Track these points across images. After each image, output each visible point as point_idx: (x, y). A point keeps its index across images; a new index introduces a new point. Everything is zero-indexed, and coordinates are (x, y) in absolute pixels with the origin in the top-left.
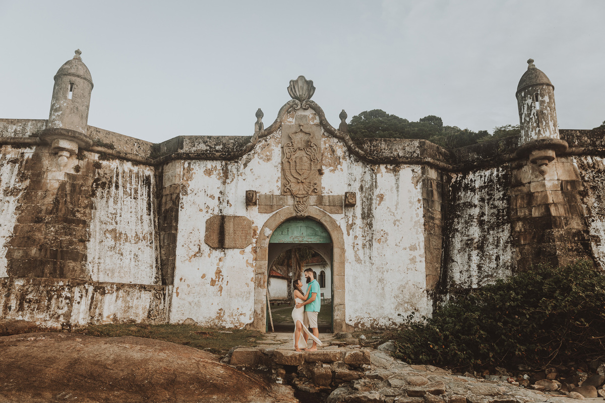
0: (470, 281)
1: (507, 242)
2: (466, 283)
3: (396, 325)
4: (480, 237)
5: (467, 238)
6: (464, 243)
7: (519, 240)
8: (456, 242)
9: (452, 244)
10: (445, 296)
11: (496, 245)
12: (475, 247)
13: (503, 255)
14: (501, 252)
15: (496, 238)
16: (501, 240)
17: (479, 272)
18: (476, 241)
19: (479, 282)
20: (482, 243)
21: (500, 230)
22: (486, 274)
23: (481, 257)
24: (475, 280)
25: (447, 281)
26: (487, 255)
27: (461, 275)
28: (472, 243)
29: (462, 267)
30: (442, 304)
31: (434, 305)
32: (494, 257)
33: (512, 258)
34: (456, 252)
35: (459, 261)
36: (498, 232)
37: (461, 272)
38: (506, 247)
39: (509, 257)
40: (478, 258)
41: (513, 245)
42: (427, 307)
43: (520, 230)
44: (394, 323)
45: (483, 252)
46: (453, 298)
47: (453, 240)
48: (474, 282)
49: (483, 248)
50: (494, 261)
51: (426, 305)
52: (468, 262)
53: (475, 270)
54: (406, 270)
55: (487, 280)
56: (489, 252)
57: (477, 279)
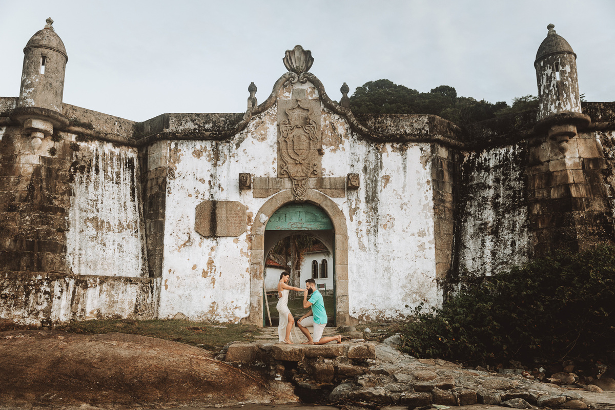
0: (483, 269)
1: (524, 226)
2: (479, 271)
3: (404, 317)
4: (494, 221)
5: (480, 222)
6: (477, 227)
7: (537, 224)
8: (469, 227)
9: (464, 229)
10: (457, 285)
11: (511, 230)
12: (489, 232)
13: (519, 240)
14: (517, 237)
15: (511, 222)
16: (517, 224)
17: (493, 259)
18: (490, 225)
19: (493, 270)
20: (497, 227)
21: (516, 213)
22: (501, 261)
23: (495, 243)
24: (488, 268)
25: (459, 269)
26: (502, 240)
27: (474, 262)
28: (485, 228)
29: (474, 254)
30: (453, 293)
31: (445, 295)
32: (509, 243)
33: (529, 243)
34: (468, 237)
35: (472, 247)
36: (514, 216)
37: (473, 259)
38: (522, 231)
39: (526, 243)
40: (493, 243)
41: (530, 230)
42: (437, 298)
43: (538, 213)
44: (401, 315)
45: (498, 237)
46: (465, 287)
47: (466, 224)
48: (488, 270)
49: (498, 233)
50: (509, 246)
51: (436, 295)
52: (481, 248)
53: (489, 256)
54: (414, 257)
55: (502, 268)
56: (504, 237)
57: (491, 266)
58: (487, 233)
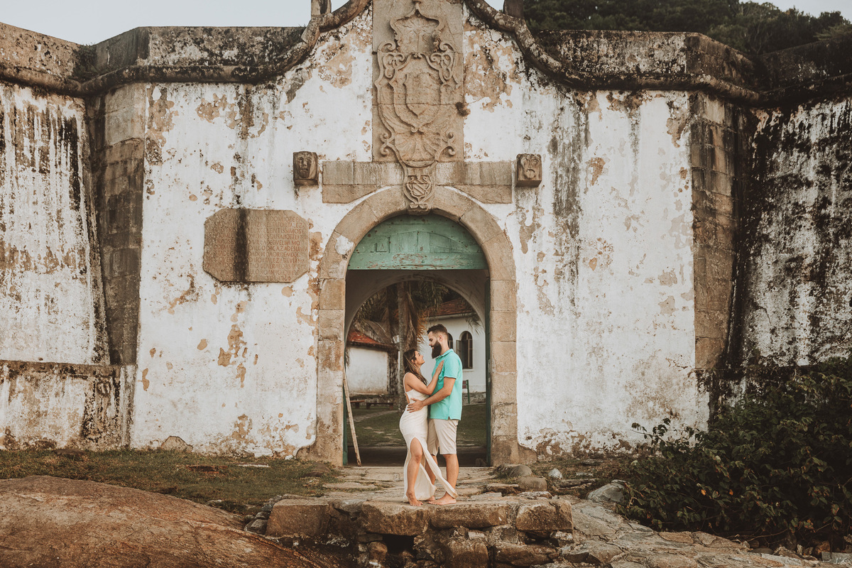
0: (792, 350)
2: (785, 354)
3: (629, 447)
4: (818, 253)
5: (788, 256)
6: (781, 266)
8: (765, 265)
9: (755, 269)
10: (737, 384)
12: (805, 276)
17: (812, 331)
18: (808, 261)
19: (812, 352)
20: (823, 266)
22: (828, 334)
23: (818, 298)
24: (803, 348)
25: (742, 352)
26: (831, 292)
27: (773, 337)
28: (799, 268)
29: (775, 320)
30: (729, 400)
31: (714, 404)
34: (763, 286)
35: (770, 307)
37: (773, 331)
40: (813, 299)
42: (696, 409)
44: (624, 444)
45: (824, 286)
46: (755, 387)
47: (758, 260)
48: (802, 353)
49: (824, 278)
50: (847, 305)
51: (694, 403)
52: (789, 309)
53: (804, 326)
54: (652, 327)
55: (831, 349)
56: (836, 287)
57: (808, 345)
58: (803, 279)
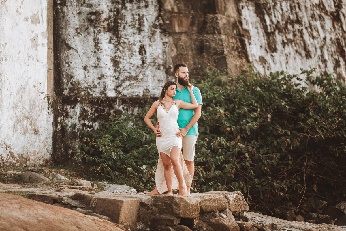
0: (102, 84)
1: (155, 26)
2: (96, 87)
3: (14, 158)
4: (111, 11)
5: (88, 9)
6: (84, 17)
7: (171, 25)
8: (71, 14)
9: (64, 17)
10: (73, 108)
11: (138, 29)
12: (104, 28)
13: (150, 46)
14: (146, 42)
15: (137, 17)
16: (145, 21)
17: (115, 71)
18: (104, 16)
19: (117, 87)
20: (115, 21)
21: (142, 4)
22: (127, 74)
23: (116, 46)
24: (111, 84)
25: (63, 83)
26: (124, 43)
27: (86, 72)
28: (98, 20)
29: (85, 59)
30: (66, 121)
31: (55, 123)
32: (136, 48)
33: (164, 52)
34: (71, 31)
35: (80, 48)
36: (139, 7)
37: (85, 68)
38: (153, 33)
39: (160, 51)
40: (112, 46)
41: (164, 32)
42: (47, 127)
43: (172, 9)
44: (12, 155)
45: (118, 37)
46: (86, 112)
47: (65, 9)
48: (109, 87)
49: (118, 31)
50: (137, 53)
51: (46, 122)
52: (95, 52)
53: (108, 66)
54: (27, 58)
55: (130, 85)
56: (128, 39)
57: (113, 81)
58: (102, 29)
